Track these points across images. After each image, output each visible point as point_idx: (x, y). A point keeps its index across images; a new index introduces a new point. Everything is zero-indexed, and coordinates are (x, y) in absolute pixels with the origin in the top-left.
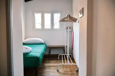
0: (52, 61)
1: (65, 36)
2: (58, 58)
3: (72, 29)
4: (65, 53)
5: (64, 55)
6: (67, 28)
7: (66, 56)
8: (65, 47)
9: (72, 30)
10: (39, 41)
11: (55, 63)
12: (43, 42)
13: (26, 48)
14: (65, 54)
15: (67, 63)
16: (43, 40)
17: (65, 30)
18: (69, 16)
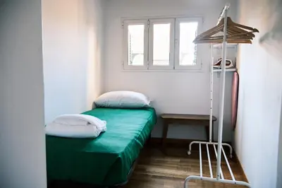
0: (169, 160)
1: (212, 89)
2: (189, 153)
3: (235, 66)
4: (211, 138)
5: (207, 143)
6: (219, 64)
7: (211, 146)
8: (209, 121)
9: (234, 70)
10: (135, 99)
11: (178, 168)
12: (147, 103)
13: (89, 123)
14: (211, 143)
15: (215, 175)
16: (148, 99)
17: (213, 71)
18: (225, 22)
